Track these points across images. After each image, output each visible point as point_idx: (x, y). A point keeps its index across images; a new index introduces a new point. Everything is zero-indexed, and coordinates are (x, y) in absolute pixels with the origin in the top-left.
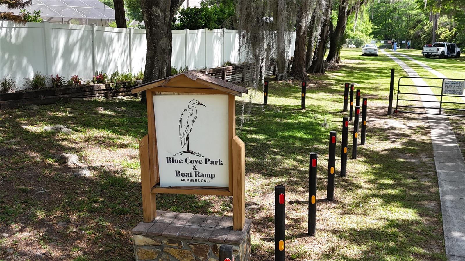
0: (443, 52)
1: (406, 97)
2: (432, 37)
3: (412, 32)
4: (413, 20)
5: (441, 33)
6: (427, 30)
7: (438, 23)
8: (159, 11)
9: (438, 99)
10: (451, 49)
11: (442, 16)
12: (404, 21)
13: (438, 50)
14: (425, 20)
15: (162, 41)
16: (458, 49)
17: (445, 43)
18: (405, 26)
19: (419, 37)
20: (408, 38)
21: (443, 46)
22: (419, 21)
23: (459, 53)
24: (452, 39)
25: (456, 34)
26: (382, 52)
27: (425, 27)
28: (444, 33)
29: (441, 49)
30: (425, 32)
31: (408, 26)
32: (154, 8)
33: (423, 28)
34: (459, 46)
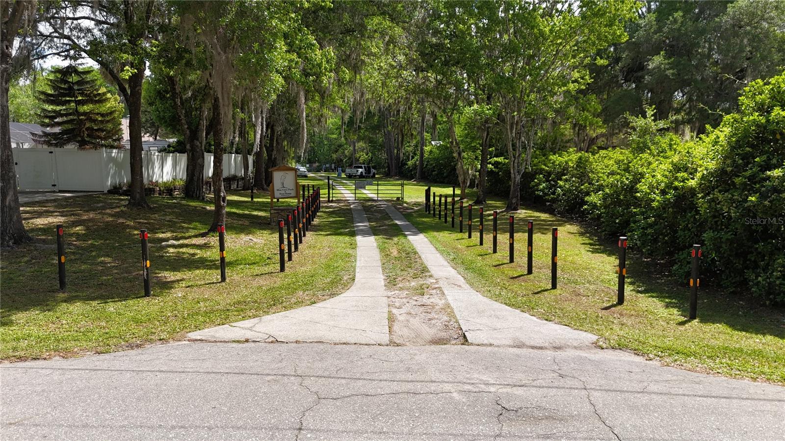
0: (362, 172)
1: (337, 195)
2: (352, 161)
3: (334, 156)
4: (334, 144)
5: (360, 157)
6: (347, 154)
7: (356, 148)
8: (198, 143)
9: (353, 195)
10: (368, 170)
11: (358, 142)
12: (326, 145)
13: (357, 171)
14: (345, 144)
15: (199, 160)
16: (373, 171)
17: (363, 165)
18: (327, 150)
19: (341, 160)
20: (332, 161)
21: (361, 167)
22: (340, 146)
23: (374, 174)
24: (370, 162)
25: (372, 158)
26: (311, 175)
27: (346, 151)
28: (363, 157)
29: (360, 170)
30: (346, 156)
31: (330, 150)
32: (195, 141)
33: (344, 153)
34: (374, 168)
